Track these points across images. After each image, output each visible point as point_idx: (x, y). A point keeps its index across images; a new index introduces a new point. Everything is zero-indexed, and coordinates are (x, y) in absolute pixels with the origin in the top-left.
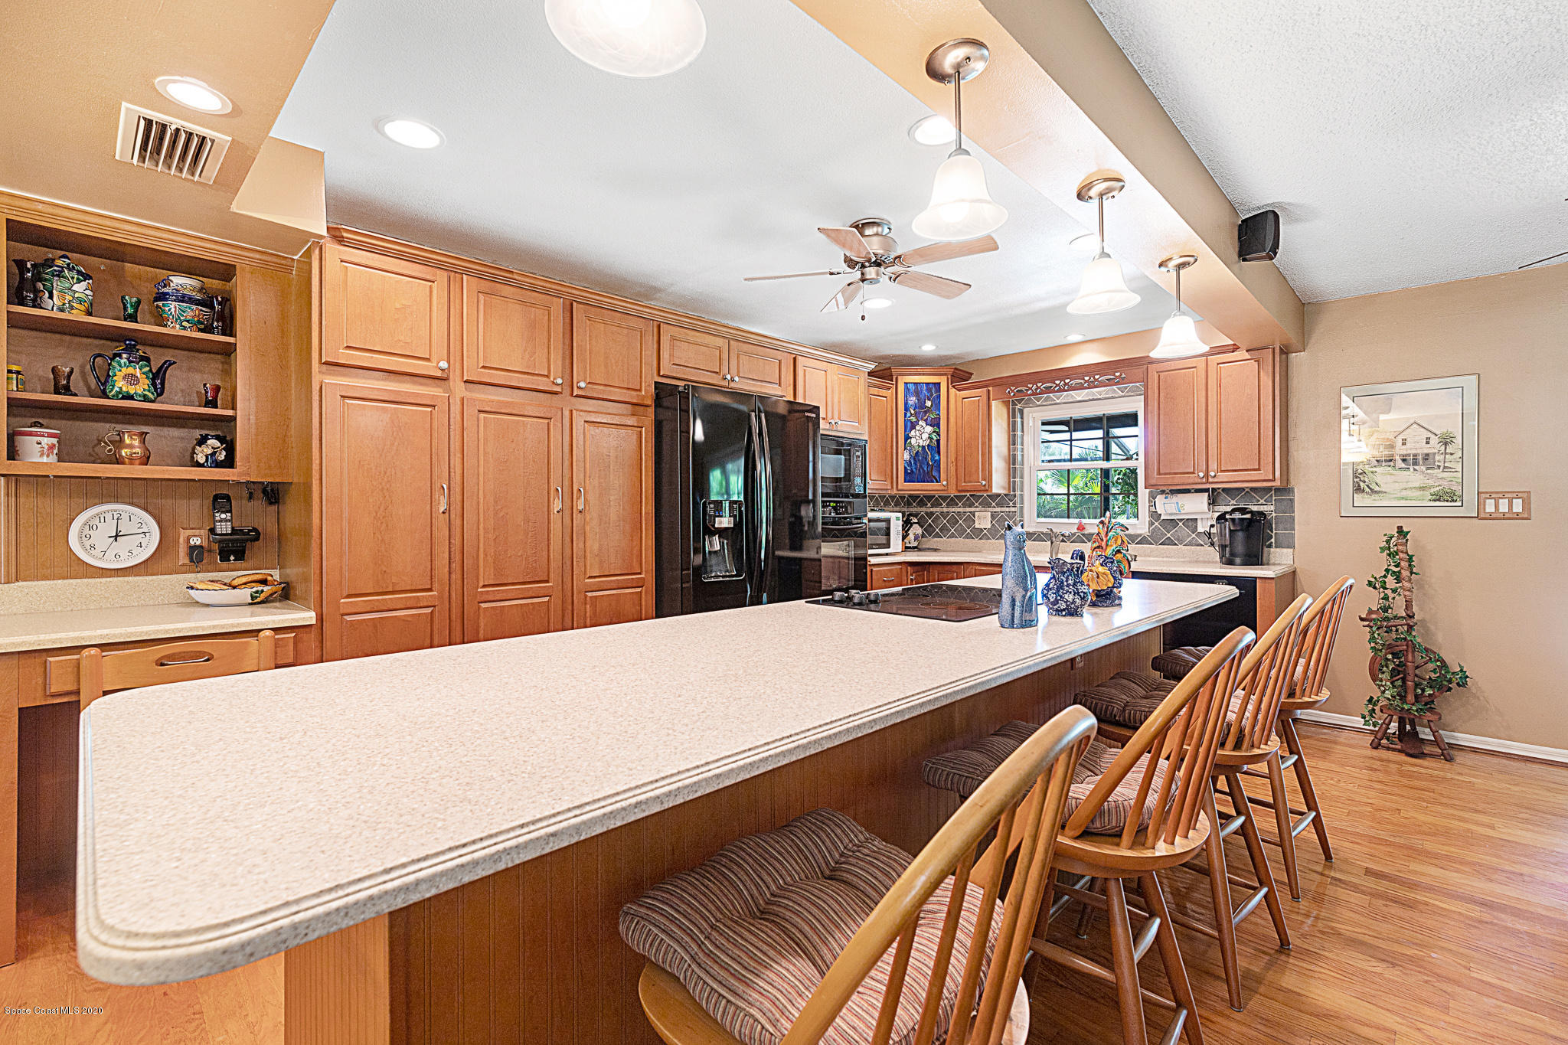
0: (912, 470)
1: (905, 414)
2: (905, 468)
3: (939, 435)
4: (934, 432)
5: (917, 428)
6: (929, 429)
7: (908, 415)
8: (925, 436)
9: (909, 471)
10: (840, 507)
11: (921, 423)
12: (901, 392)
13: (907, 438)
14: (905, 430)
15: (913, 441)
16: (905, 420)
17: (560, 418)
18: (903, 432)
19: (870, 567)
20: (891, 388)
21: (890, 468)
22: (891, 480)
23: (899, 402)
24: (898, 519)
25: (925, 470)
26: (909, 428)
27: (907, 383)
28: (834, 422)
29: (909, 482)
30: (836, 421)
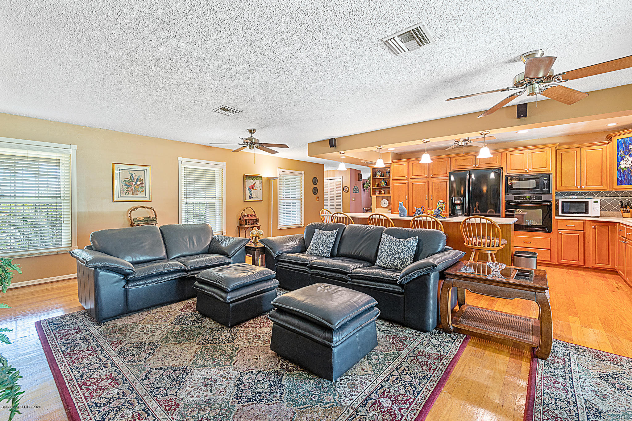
0: (622, 180)
1: (618, 155)
2: (618, 179)
5: (624, 159)
7: (620, 154)
8: (629, 163)
9: (620, 180)
10: (532, 198)
11: (626, 157)
12: (615, 144)
13: (619, 165)
14: (618, 161)
15: (622, 166)
16: (618, 157)
17: (427, 182)
18: (617, 162)
19: (555, 220)
20: (608, 144)
21: (606, 179)
22: (607, 185)
23: (614, 149)
24: (596, 202)
25: (629, 179)
26: (620, 160)
27: (619, 139)
28: (528, 169)
29: (620, 185)
30: (530, 169)
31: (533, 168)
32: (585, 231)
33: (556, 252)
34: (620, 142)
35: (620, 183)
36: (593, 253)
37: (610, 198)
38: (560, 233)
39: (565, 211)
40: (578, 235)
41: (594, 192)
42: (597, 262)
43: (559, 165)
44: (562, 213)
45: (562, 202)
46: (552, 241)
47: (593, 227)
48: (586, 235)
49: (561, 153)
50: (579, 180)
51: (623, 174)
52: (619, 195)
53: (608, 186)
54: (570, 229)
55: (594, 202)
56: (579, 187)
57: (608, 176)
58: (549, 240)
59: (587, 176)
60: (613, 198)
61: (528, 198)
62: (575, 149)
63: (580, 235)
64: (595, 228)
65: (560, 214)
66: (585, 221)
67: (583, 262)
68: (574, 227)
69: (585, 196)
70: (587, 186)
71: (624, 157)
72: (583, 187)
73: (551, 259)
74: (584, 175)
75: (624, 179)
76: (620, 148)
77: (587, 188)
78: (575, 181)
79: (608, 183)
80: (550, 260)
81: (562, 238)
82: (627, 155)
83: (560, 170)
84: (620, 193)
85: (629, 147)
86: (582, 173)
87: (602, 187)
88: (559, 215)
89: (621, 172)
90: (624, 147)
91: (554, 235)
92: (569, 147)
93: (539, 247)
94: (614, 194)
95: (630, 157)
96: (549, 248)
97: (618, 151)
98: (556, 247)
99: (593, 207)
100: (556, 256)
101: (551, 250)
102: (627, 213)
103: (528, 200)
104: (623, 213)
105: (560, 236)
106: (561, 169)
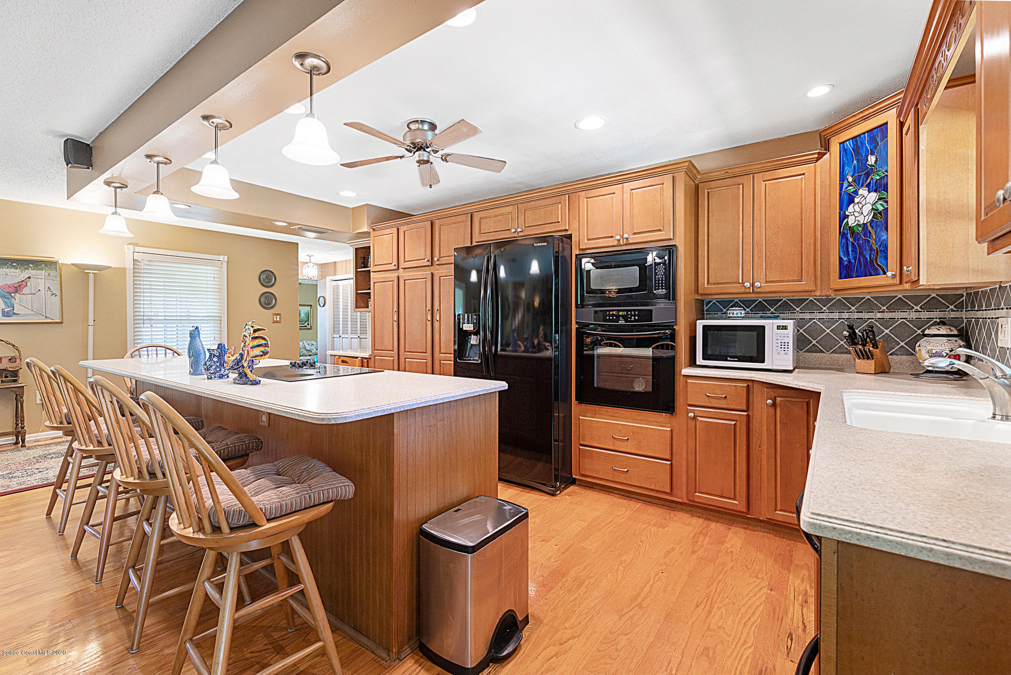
0: (849, 261)
1: (841, 186)
2: (841, 259)
3: (887, 202)
4: (880, 199)
5: (856, 200)
6: (873, 196)
7: (845, 185)
8: (867, 209)
9: (846, 263)
10: (632, 315)
11: (861, 192)
12: (835, 158)
13: (843, 217)
14: (841, 209)
15: (851, 221)
16: (840, 194)
17: (430, 277)
18: (838, 210)
19: (681, 378)
20: (818, 159)
21: (812, 262)
22: (816, 279)
23: (832, 172)
24: (785, 328)
25: (867, 259)
26: (845, 204)
27: (843, 143)
28: (622, 237)
29: (845, 278)
30: (626, 236)
31: (634, 234)
32: (750, 413)
33: (684, 468)
34: (845, 150)
35: (846, 271)
36: (768, 479)
37: (831, 316)
38: (691, 415)
39: (709, 352)
40: (734, 422)
41: (793, 301)
42: (779, 508)
43: (704, 227)
44: (704, 359)
45: (704, 326)
46: (674, 436)
47: (769, 401)
48: (755, 425)
49: (708, 193)
50: (748, 267)
51: (853, 245)
52: (853, 308)
53: (819, 282)
54: (715, 405)
55: (778, 327)
56: (747, 284)
57: (819, 253)
58: (669, 434)
59: (768, 254)
60: (836, 316)
61: (623, 316)
62: (740, 180)
63: (738, 423)
64: (774, 405)
65: (700, 360)
66: (750, 384)
67: (744, 503)
68: (724, 401)
69: (772, 310)
70: (767, 282)
71: (856, 193)
72: (757, 284)
73: (672, 489)
74: (761, 251)
75: (855, 258)
76: (846, 168)
77: (768, 287)
78: (738, 270)
79: (819, 273)
80: (668, 491)
81: (698, 431)
82: (862, 186)
83: (706, 238)
84: (853, 301)
85: (867, 160)
86: (755, 246)
87: (803, 285)
88: (698, 363)
89: (847, 239)
90: (855, 162)
91: (679, 421)
92: (727, 175)
93: (645, 453)
94: (841, 305)
95: (869, 192)
96: (668, 457)
97: (843, 178)
98: (684, 455)
99: (775, 341)
100: (684, 479)
101: (674, 462)
102: (866, 361)
103: (622, 322)
104: (857, 360)
105: (692, 423)
106: (708, 236)
